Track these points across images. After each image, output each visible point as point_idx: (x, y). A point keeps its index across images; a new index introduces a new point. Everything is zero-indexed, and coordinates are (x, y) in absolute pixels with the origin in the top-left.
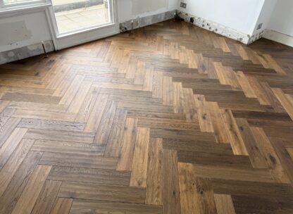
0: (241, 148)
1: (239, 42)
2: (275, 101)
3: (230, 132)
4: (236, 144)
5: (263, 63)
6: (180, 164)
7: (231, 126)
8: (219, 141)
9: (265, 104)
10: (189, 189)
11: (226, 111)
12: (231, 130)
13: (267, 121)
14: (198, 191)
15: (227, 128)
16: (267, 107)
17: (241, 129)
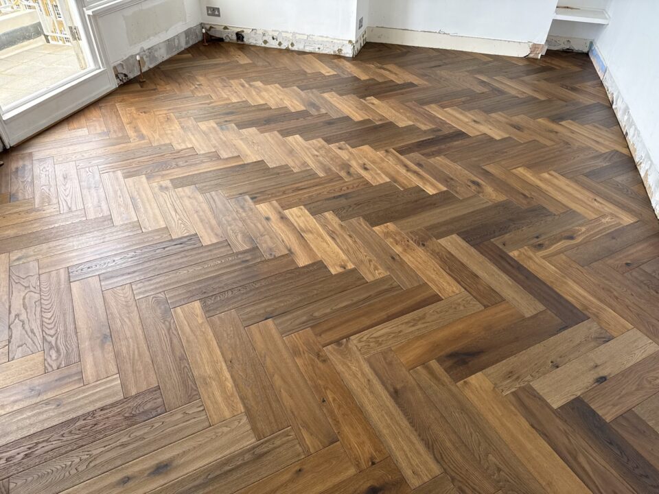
0: (433, 185)
1: (338, 56)
2: (438, 120)
3: (409, 174)
4: (425, 184)
5: (392, 77)
6: (376, 229)
7: (406, 166)
8: (403, 187)
9: (429, 128)
10: (407, 248)
11: (387, 151)
12: (408, 171)
13: (443, 147)
14: (419, 245)
15: (403, 171)
16: (433, 131)
17: (419, 165)
